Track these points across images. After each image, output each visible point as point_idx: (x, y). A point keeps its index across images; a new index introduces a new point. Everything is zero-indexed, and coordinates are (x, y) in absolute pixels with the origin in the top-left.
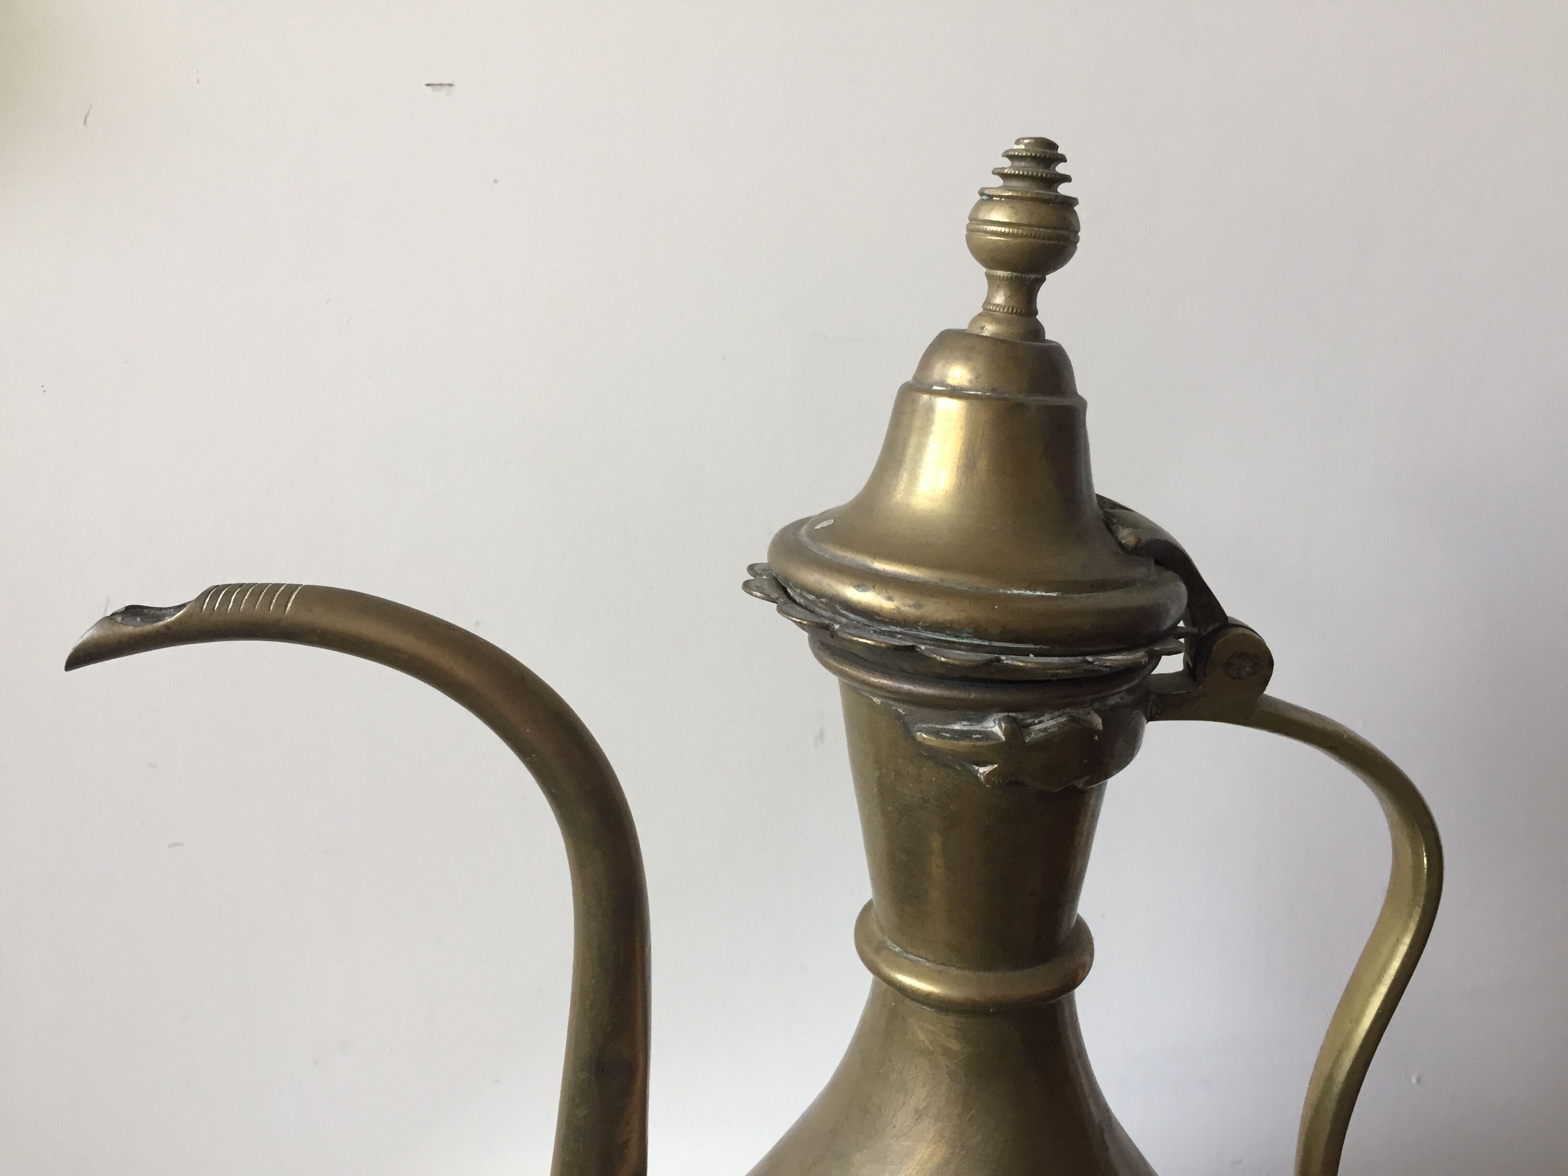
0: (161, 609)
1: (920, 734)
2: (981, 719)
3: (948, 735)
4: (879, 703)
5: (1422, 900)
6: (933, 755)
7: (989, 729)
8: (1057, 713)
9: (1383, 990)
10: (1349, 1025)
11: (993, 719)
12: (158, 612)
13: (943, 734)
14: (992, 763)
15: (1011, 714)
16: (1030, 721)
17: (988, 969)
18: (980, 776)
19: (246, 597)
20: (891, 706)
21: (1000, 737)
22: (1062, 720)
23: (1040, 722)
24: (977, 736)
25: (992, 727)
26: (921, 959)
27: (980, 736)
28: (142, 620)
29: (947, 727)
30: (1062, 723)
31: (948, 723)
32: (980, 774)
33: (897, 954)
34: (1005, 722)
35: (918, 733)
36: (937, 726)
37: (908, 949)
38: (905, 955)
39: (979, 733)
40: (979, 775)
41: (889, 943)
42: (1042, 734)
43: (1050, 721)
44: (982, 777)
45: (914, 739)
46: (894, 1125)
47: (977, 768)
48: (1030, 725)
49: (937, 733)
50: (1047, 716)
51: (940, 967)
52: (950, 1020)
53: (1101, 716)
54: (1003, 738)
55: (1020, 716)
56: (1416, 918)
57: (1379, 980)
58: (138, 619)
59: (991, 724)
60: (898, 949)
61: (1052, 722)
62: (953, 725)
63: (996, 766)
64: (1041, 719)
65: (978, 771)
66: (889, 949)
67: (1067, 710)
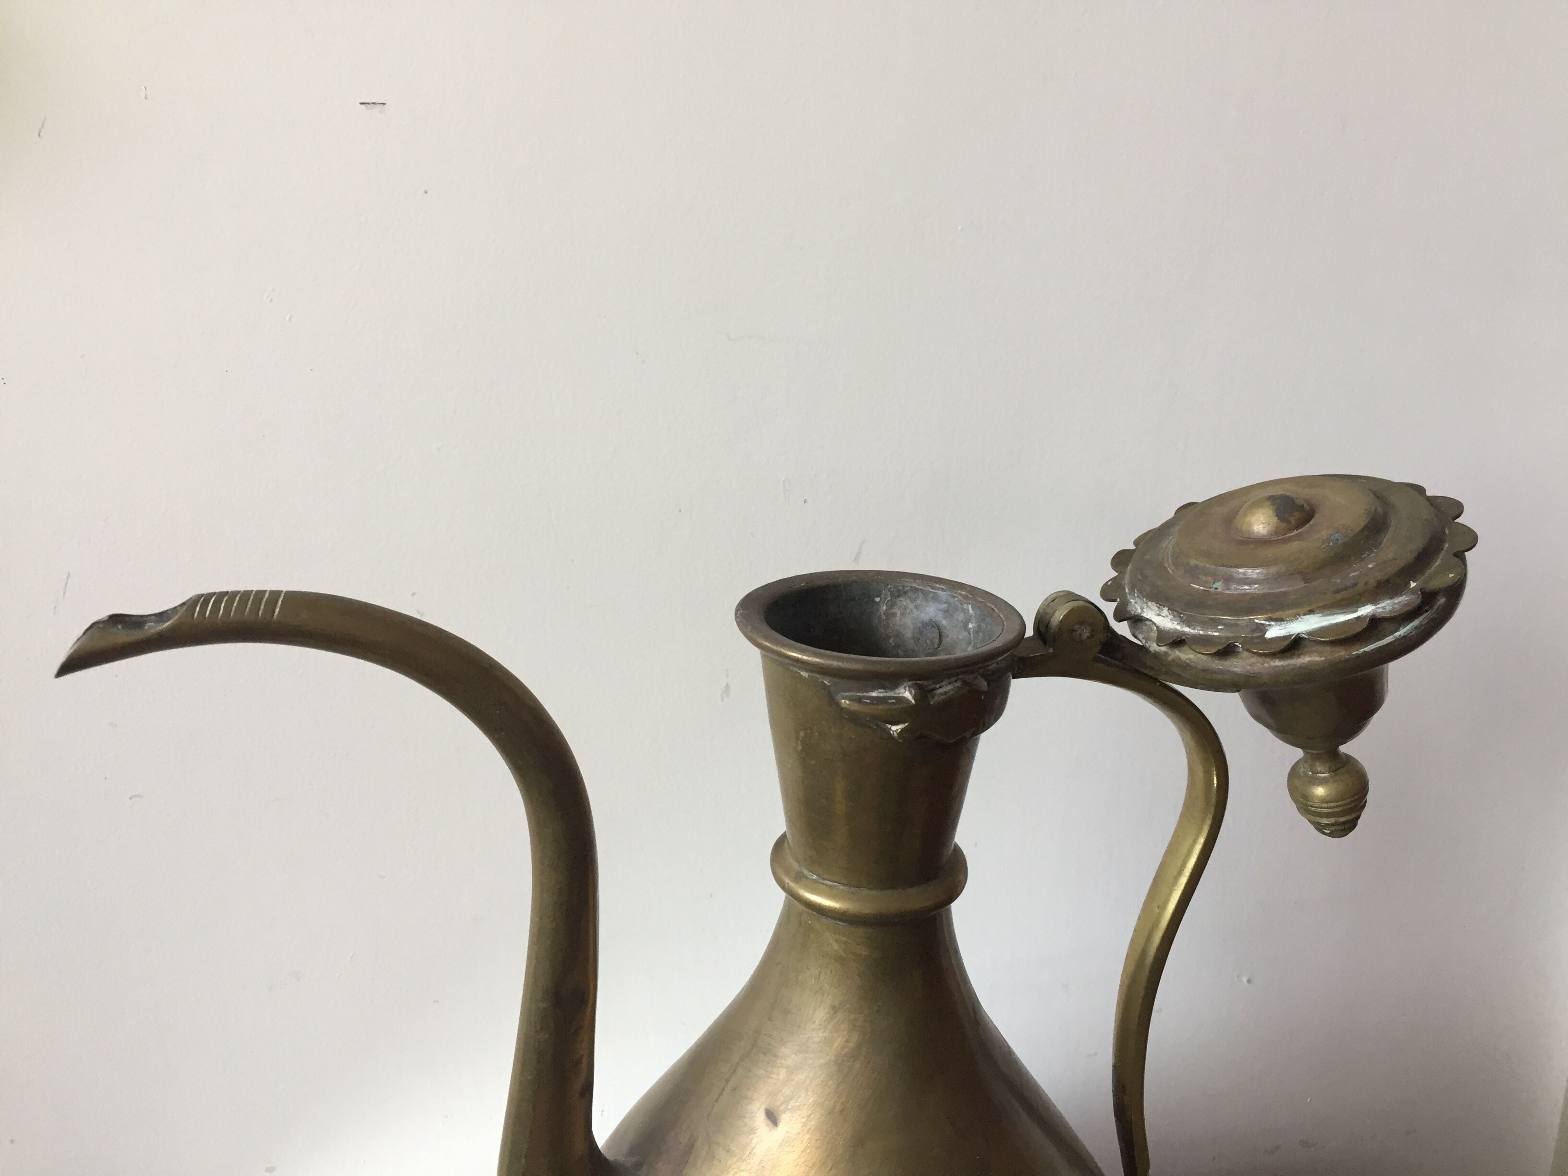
0: (142, 616)
1: (845, 701)
2: (895, 686)
3: (868, 701)
4: (807, 677)
5: (1212, 810)
6: (853, 718)
7: (901, 695)
8: (953, 679)
9: (1183, 880)
10: (1157, 910)
11: (903, 686)
12: (141, 620)
13: (864, 700)
14: (904, 723)
15: (917, 682)
16: (932, 687)
17: (893, 887)
18: (894, 734)
19: (235, 605)
20: (817, 678)
21: (911, 701)
22: (958, 684)
23: (940, 687)
24: (892, 701)
25: (902, 693)
26: (836, 884)
27: (894, 701)
28: (123, 628)
29: (865, 694)
30: (958, 687)
31: (867, 692)
32: (893, 731)
33: (815, 881)
34: (914, 689)
35: (843, 701)
36: (858, 694)
37: (825, 876)
38: (821, 881)
39: (894, 698)
40: (891, 732)
41: (806, 872)
42: (943, 697)
43: (948, 686)
44: (895, 733)
45: (838, 705)
46: (813, 1021)
47: (889, 726)
48: (933, 690)
49: (859, 700)
50: (945, 682)
51: (853, 889)
52: (861, 931)
53: (986, 680)
54: (913, 701)
55: (925, 683)
56: (1209, 822)
57: (1180, 873)
58: (120, 626)
59: (902, 690)
60: (815, 877)
61: (950, 687)
62: (871, 693)
63: (906, 724)
64: (941, 684)
65: (890, 728)
66: (807, 878)
67: (960, 677)
